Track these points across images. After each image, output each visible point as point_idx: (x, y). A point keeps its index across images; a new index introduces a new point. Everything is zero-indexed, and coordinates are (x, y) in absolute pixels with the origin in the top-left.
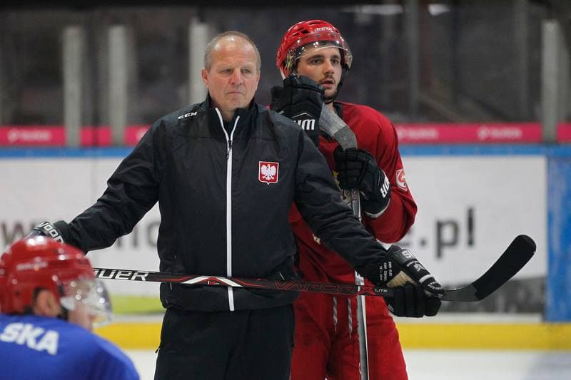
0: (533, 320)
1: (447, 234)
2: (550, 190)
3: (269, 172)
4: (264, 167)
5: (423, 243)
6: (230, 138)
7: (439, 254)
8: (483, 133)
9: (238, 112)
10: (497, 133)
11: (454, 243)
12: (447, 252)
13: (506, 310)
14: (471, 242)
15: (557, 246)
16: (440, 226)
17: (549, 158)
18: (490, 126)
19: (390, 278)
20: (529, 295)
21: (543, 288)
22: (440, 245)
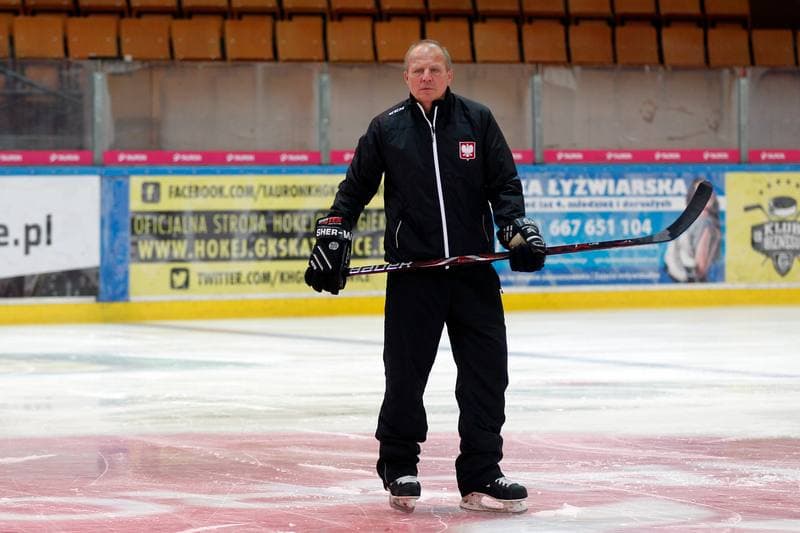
0: (90, 300)
1: (33, 235)
2: (103, 201)
3: (467, 150)
4: (464, 146)
5: (16, 242)
6: (432, 125)
7: (27, 252)
8: (53, 157)
9: (435, 103)
10: (62, 158)
11: (37, 243)
12: (33, 249)
13: (73, 295)
14: (49, 242)
15: (107, 243)
16: (28, 228)
17: (102, 176)
18: (58, 153)
19: (510, 239)
20: (88, 279)
21: (97, 276)
22: (28, 244)
